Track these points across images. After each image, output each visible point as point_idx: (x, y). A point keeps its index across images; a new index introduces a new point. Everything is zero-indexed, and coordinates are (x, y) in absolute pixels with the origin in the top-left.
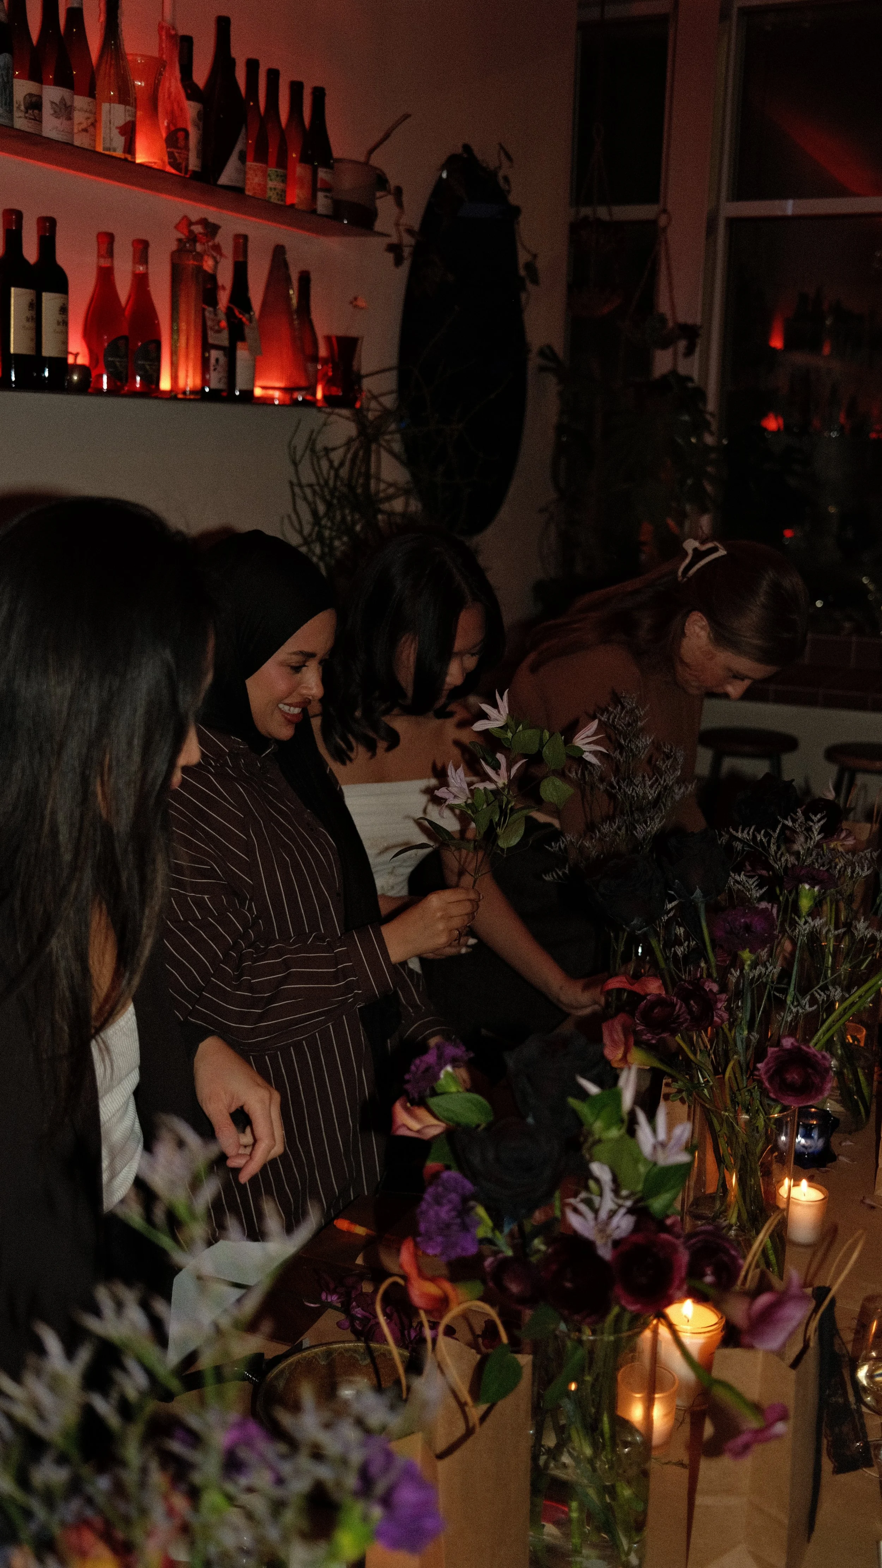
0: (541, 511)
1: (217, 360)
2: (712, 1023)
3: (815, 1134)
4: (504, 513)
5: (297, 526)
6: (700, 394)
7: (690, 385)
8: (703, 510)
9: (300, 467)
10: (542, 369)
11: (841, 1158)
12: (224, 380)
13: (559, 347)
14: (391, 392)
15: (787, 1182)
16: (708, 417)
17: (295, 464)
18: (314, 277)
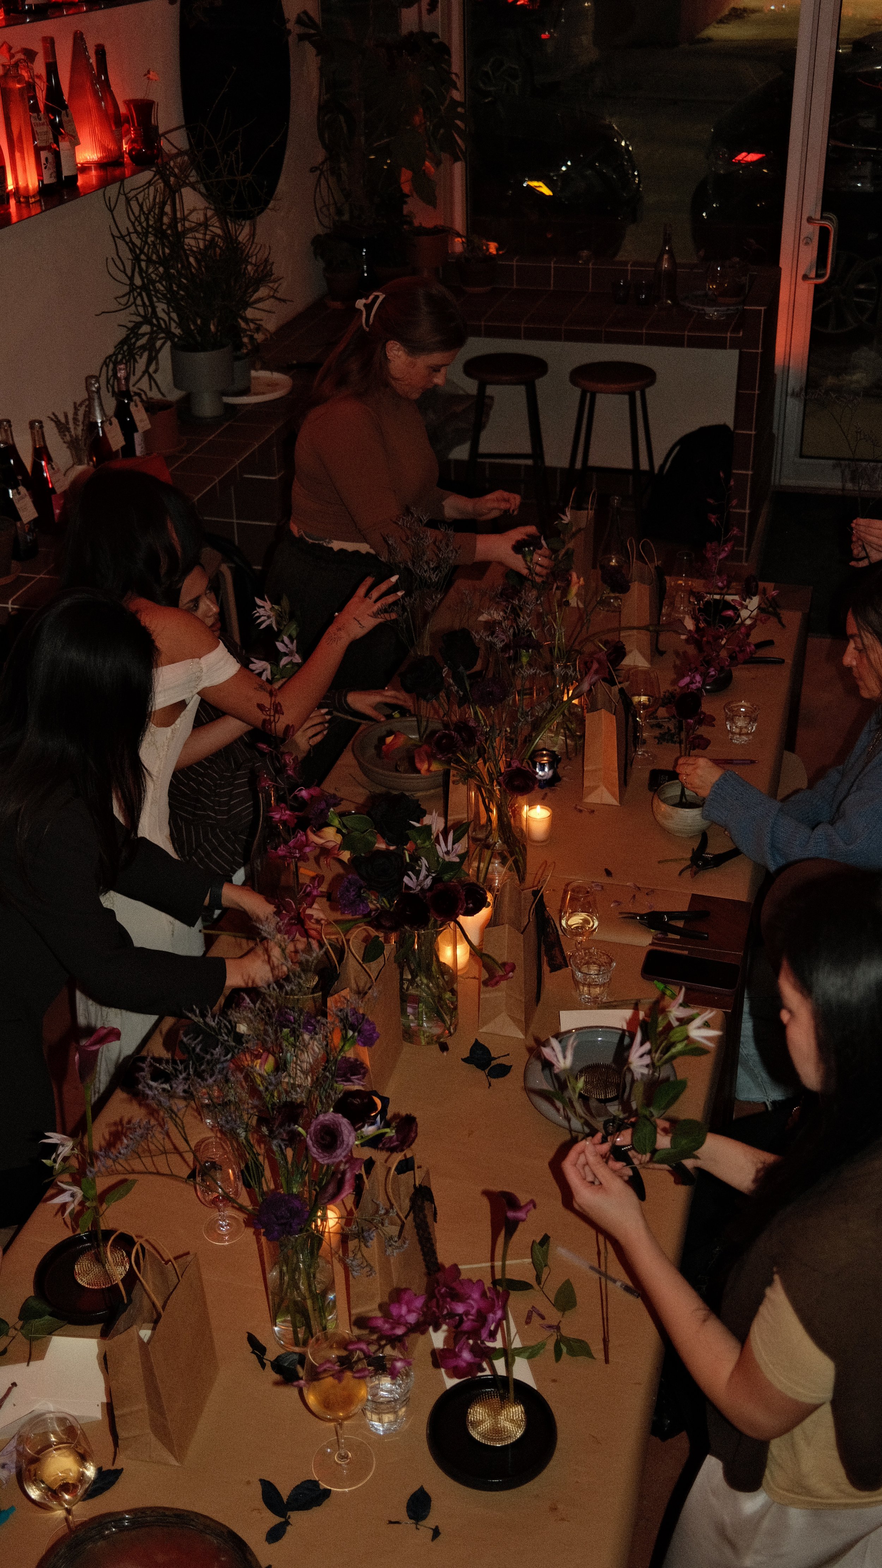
0: (313, 170)
1: (47, 159)
2: (475, 743)
3: (546, 769)
4: (282, 186)
5: (122, 268)
6: (444, 50)
7: (435, 41)
8: (456, 159)
9: (115, 212)
10: (302, 37)
11: (564, 779)
12: (54, 175)
13: (314, 13)
14: (181, 127)
15: (526, 808)
16: (454, 76)
17: (111, 211)
18: (108, 49)
